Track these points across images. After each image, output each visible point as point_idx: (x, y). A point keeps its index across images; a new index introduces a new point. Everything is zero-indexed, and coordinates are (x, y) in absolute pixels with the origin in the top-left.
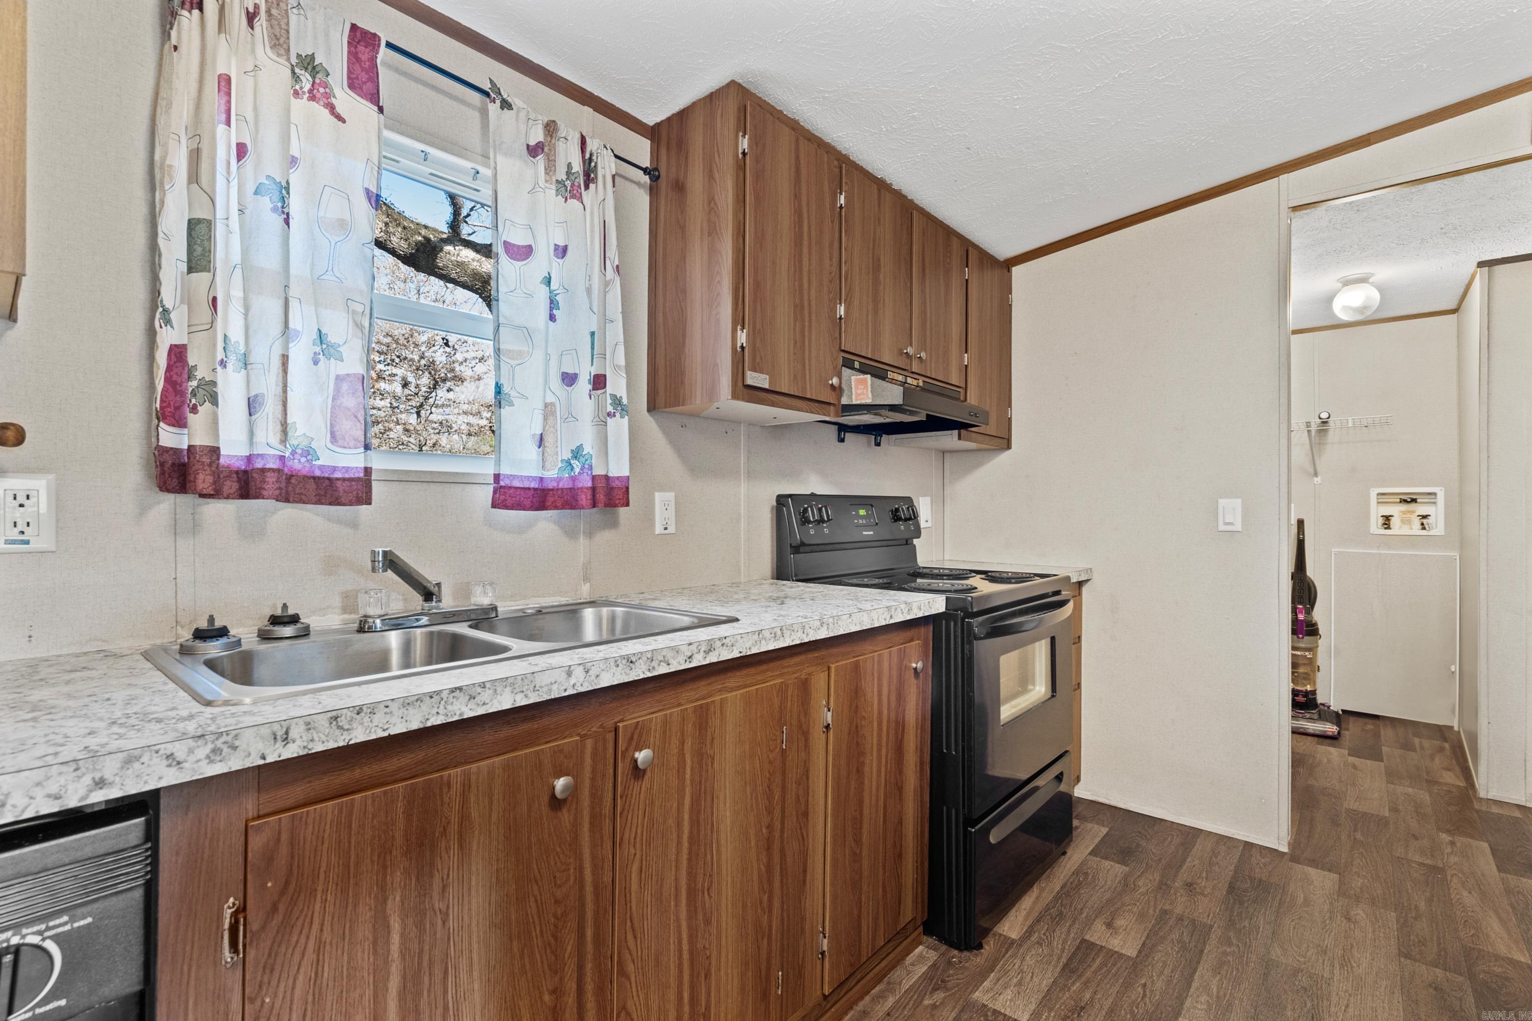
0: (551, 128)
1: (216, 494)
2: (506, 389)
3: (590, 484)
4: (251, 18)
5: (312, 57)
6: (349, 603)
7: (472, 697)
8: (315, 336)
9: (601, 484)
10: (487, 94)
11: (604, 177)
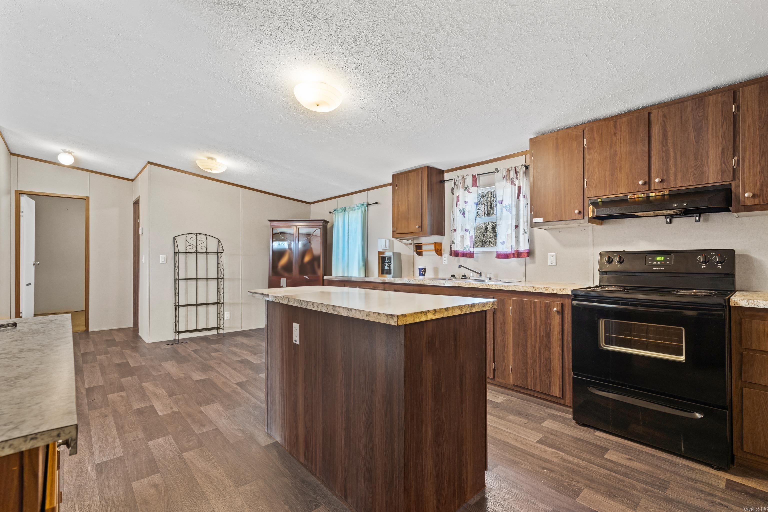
0: (509, 170)
3: (513, 252)
5: (467, 186)
10: (494, 172)
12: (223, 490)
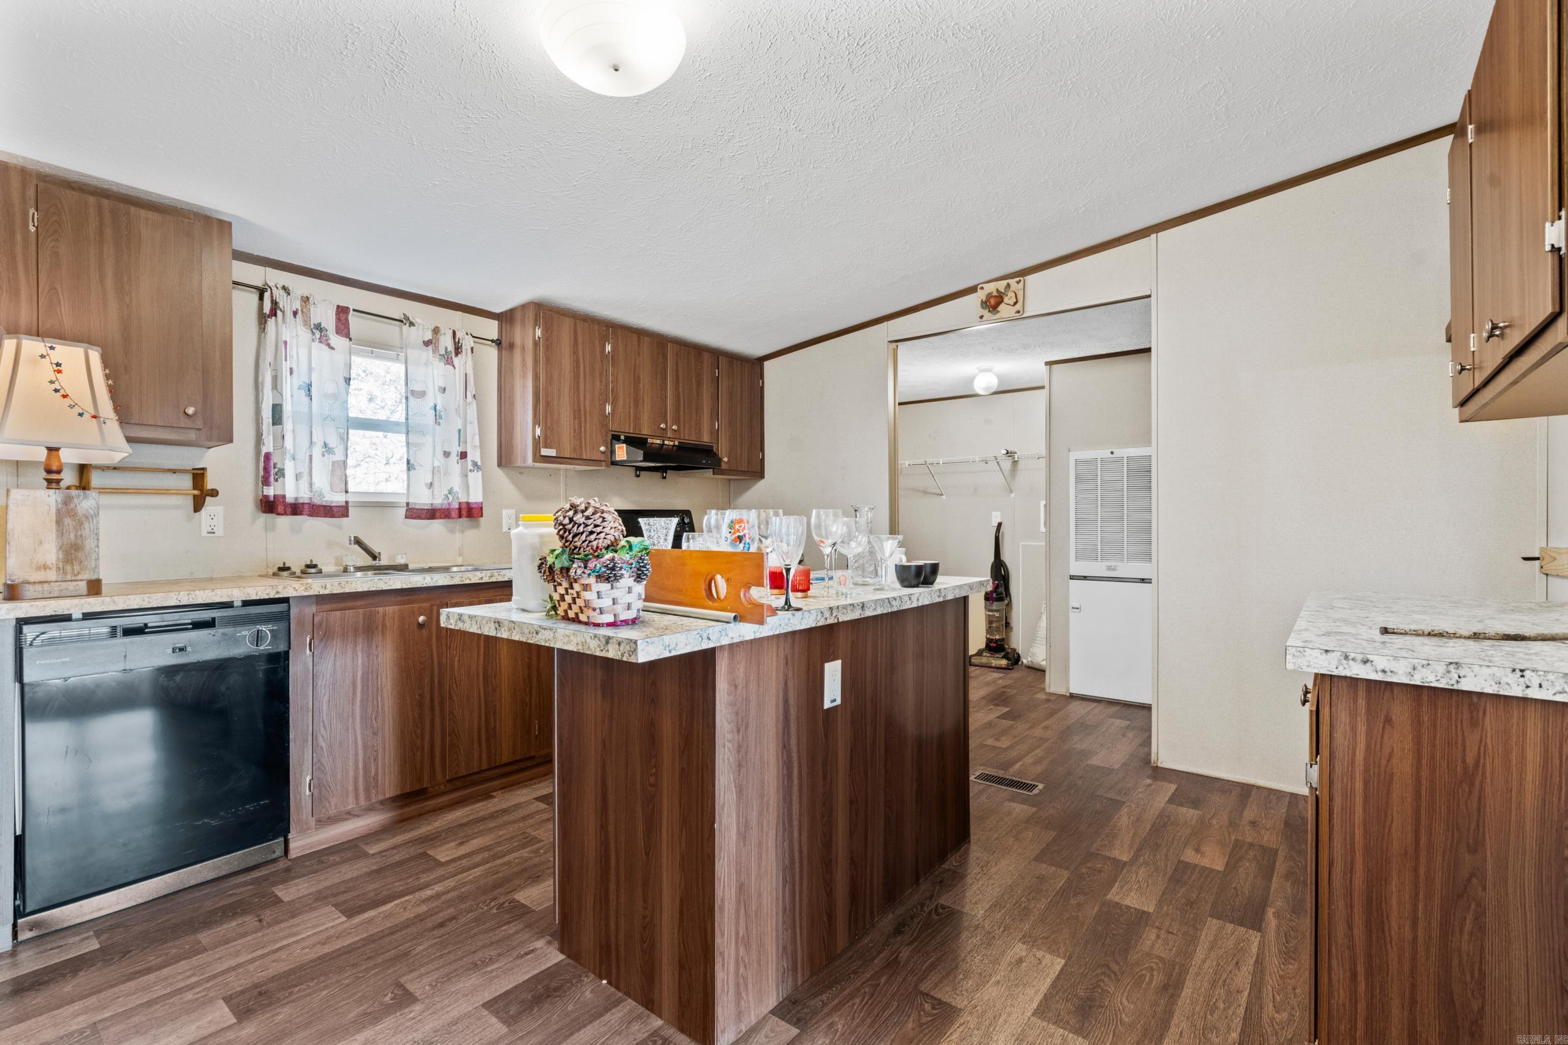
0: (436, 331)
1: (285, 514)
2: (412, 462)
3: (457, 506)
4: (295, 313)
5: (320, 324)
6: (338, 560)
7: (386, 583)
8: (323, 444)
9: (464, 506)
10: (402, 321)
11: (466, 350)
12: (978, 1029)
